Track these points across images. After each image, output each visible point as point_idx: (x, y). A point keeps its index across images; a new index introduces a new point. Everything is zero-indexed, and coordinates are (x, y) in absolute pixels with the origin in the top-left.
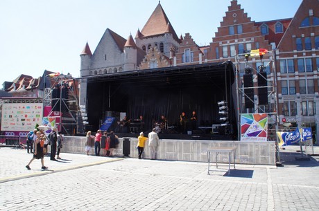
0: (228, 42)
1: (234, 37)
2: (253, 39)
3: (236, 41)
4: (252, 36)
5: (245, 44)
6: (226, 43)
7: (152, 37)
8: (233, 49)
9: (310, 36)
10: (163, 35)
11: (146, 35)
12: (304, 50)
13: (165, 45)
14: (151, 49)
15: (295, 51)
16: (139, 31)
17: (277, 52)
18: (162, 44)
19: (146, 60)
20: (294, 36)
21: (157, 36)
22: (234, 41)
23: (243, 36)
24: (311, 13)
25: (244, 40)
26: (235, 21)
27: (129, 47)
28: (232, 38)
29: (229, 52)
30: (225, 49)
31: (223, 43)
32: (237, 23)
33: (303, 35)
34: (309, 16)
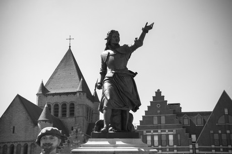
0: (152, 131)
1: (158, 128)
2: (174, 131)
3: (159, 131)
4: (174, 127)
5: (167, 136)
6: (150, 132)
7: (60, 94)
8: (156, 138)
9: (226, 133)
10: (74, 93)
11: (52, 92)
12: (221, 146)
13: (76, 107)
14: (75, 130)
15: (213, 146)
16: (42, 84)
17: (197, 146)
18: (72, 105)
19: (69, 142)
20: (212, 132)
21: (67, 94)
22: (157, 131)
23: (166, 127)
24: (226, 111)
25: (167, 131)
26: (159, 112)
27: (45, 121)
28: (156, 128)
29: (153, 141)
30: (149, 138)
31: (147, 132)
32: (160, 113)
33: (220, 132)
34: (225, 115)
